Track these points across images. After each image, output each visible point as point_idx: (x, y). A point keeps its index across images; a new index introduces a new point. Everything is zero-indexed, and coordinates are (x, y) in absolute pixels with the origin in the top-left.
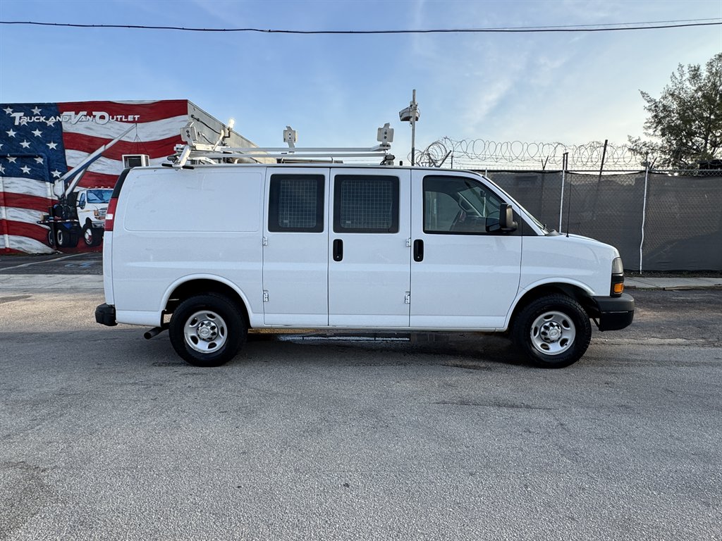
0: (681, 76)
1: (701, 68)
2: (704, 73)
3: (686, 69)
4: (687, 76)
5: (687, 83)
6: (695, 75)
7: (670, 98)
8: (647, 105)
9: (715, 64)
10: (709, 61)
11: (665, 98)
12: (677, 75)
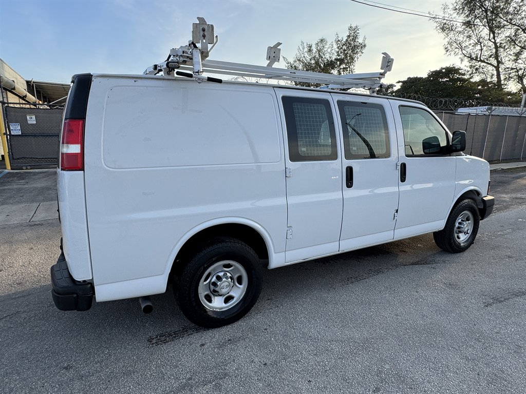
0: (303, 49)
1: (313, 46)
2: (314, 49)
3: (305, 44)
4: (306, 50)
5: (306, 54)
6: (310, 51)
7: (298, 62)
8: (287, 65)
9: (319, 44)
10: (317, 42)
11: (295, 61)
12: (301, 48)
